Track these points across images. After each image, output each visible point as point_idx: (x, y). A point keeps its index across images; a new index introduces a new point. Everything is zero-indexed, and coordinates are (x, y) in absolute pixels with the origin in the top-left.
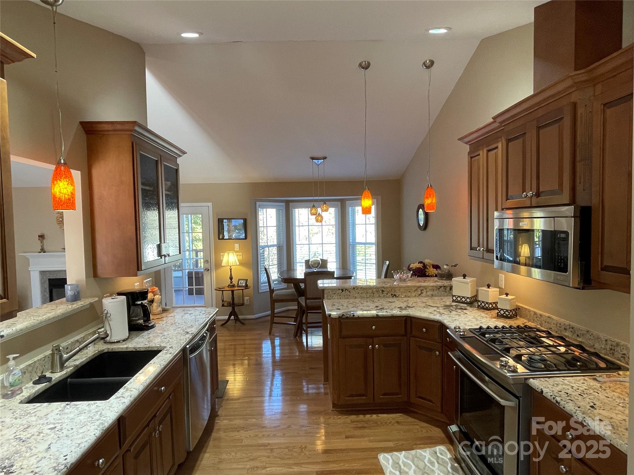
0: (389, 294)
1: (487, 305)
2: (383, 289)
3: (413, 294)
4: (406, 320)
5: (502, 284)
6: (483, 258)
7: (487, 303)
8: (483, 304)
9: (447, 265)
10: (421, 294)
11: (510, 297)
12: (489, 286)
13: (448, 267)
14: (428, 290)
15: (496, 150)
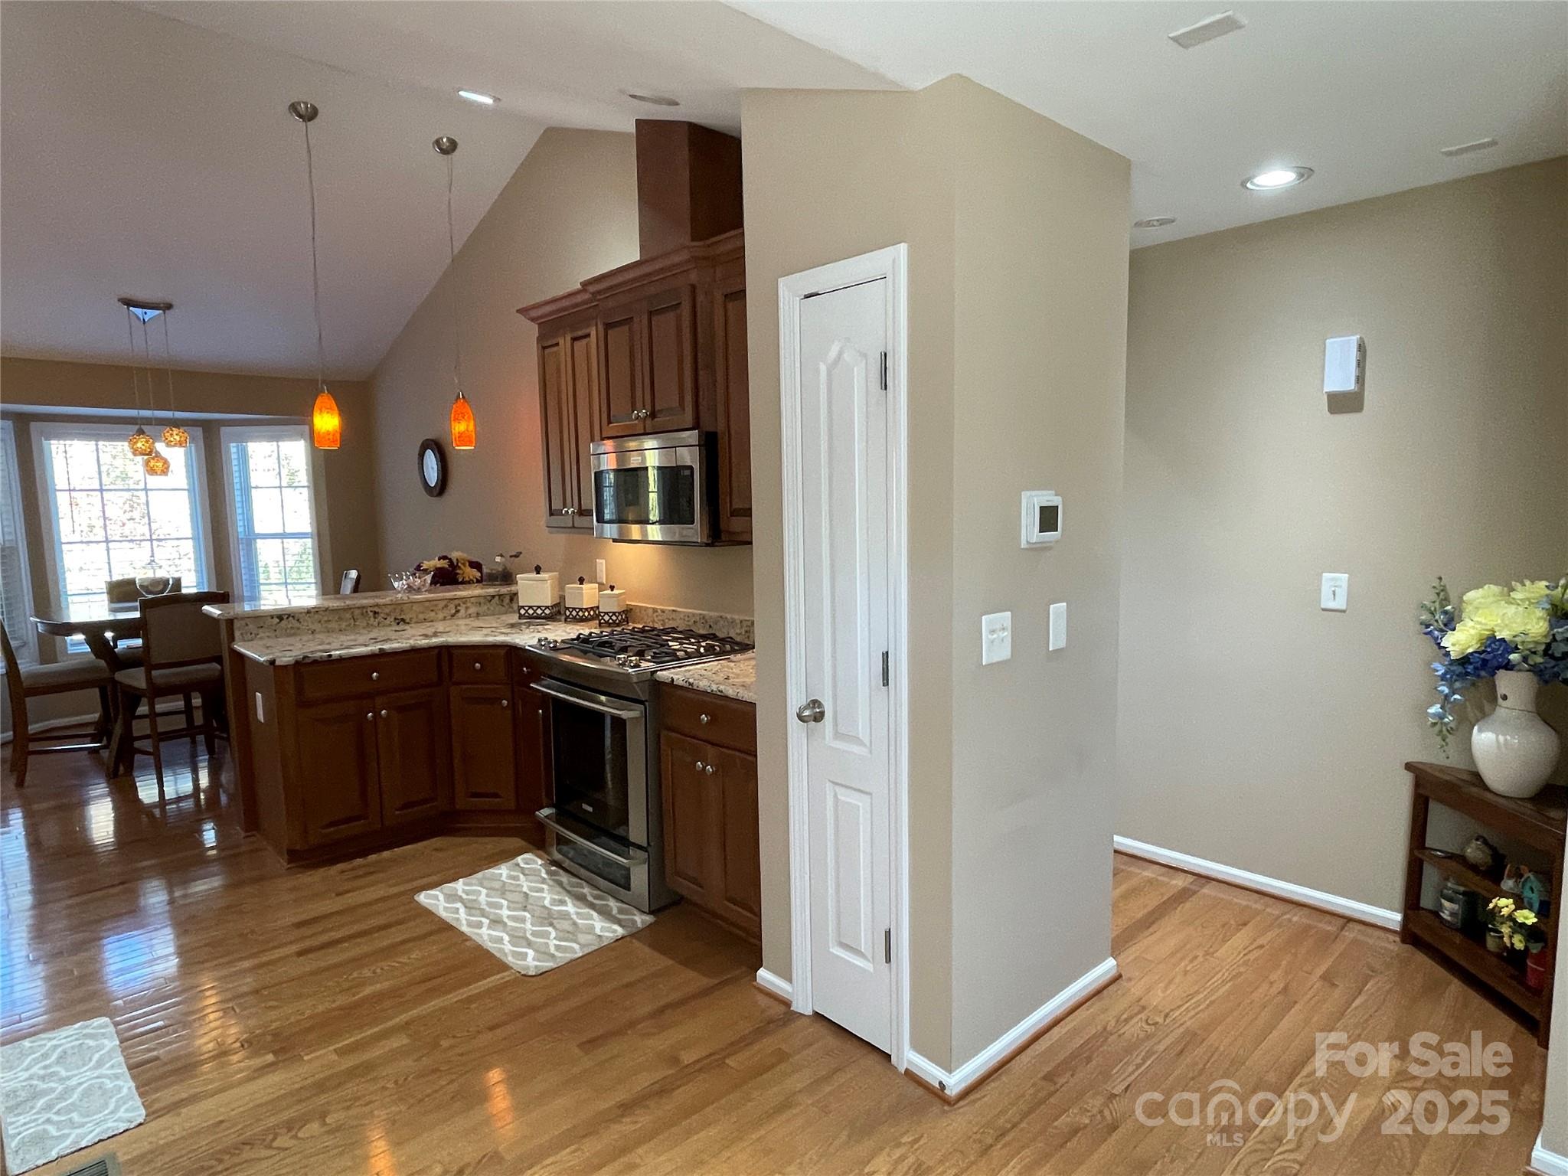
0: (389, 618)
1: (581, 614)
2: (376, 609)
3: (441, 615)
4: (439, 655)
5: (602, 577)
6: (574, 527)
7: (581, 609)
8: (574, 613)
9: (501, 556)
10: (455, 614)
11: (616, 592)
12: (581, 581)
13: (503, 559)
14: (469, 605)
15: (587, 340)
